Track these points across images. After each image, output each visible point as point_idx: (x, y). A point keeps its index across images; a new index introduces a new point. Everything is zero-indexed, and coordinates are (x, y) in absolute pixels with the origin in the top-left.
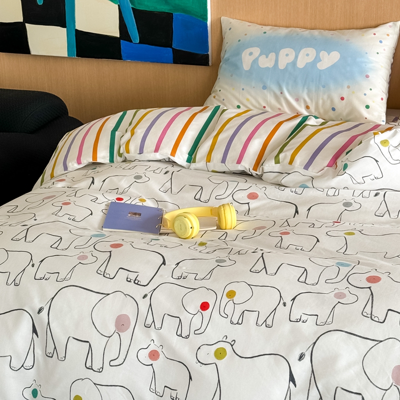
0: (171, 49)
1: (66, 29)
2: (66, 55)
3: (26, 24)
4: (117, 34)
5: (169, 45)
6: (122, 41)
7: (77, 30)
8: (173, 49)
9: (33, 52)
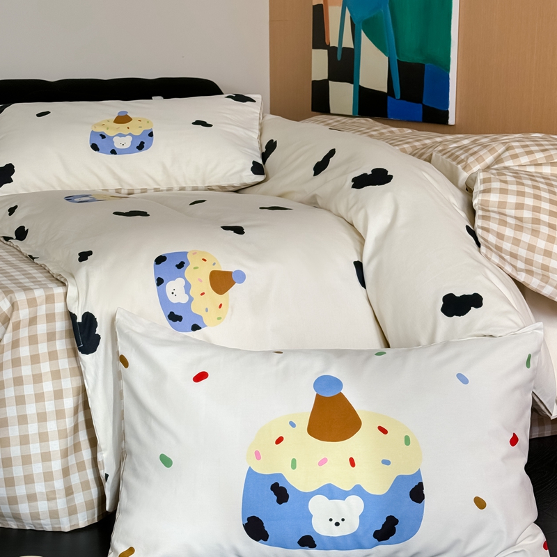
0: (421, 105)
1: (352, 85)
2: (351, 114)
3: (330, 82)
4: (385, 90)
5: (419, 100)
6: (389, 98)
7: (360, 87)
8: (423, 105)
9: (332, 112)
